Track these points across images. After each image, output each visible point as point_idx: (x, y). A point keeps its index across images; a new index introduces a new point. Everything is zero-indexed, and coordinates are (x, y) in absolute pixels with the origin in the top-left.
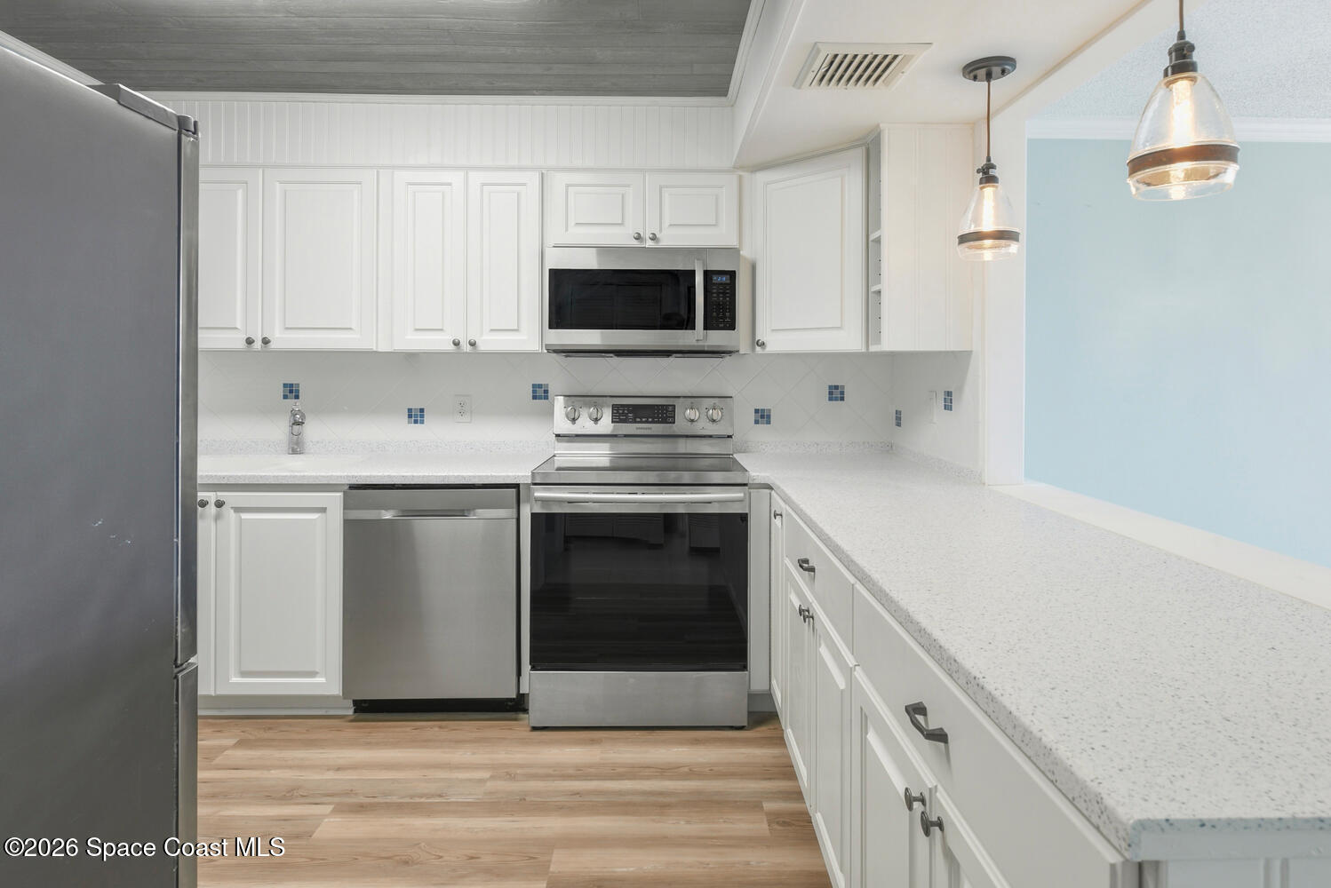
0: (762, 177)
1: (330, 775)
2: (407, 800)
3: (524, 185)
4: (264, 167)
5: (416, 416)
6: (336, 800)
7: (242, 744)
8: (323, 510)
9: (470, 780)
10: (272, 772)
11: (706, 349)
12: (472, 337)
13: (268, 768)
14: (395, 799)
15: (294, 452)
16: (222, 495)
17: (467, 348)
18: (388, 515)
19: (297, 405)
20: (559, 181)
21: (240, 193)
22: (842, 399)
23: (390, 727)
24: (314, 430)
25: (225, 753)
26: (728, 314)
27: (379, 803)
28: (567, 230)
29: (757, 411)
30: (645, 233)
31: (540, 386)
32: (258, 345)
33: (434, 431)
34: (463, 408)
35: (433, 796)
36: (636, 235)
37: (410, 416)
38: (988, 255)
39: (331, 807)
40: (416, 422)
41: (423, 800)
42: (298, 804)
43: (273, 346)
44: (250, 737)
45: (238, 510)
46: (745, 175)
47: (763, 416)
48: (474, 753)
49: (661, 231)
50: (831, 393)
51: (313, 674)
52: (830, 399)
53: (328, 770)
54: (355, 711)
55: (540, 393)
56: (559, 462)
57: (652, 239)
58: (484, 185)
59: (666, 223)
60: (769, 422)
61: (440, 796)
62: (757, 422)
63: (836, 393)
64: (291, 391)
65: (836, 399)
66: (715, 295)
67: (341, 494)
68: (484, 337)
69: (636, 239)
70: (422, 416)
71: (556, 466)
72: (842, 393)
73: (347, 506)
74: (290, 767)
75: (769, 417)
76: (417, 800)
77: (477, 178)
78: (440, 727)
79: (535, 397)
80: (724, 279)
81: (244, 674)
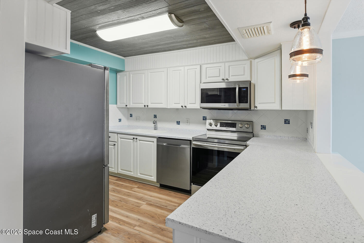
0: (257, 60)
1: (149, 197)
2: (160, 206)
3: (197, 69)
4: (147, 70)
5: (178, 123)
6: (148, 202)
7: (138, 188)
8: (153, 142)
9: (173, 205)
10: (140, 194)
11: (240, 108)
12: (186, 105)
13: (140, 193)
14: (157, 205)
15: (155, 129)
16: (137, 137)
17: (184, 108)
18: (165, 144)
19: (156, 119)
20: (204, 67)
21: (143, 75)
22: (289, 123)
23: (166, 191)
24: (159, 125)
25: (135, 188)
26: (246, 99)
27: (155, 205)
28: (206, 79)
29: (261, 126)
30: (225, 78)
31: (205, 117)
32: (146, 107)
33: (182, 126)
34: (188, 122)
35: (164, 206)
36: (222, 79)
37: (177, 123)
38: (298, 81)
39: (146, 203)
40: (178, 124)
41: (162, 206)
42: (141, 201)
43: (149, 107)
44: (140, 187)
45: (139, 140)
46: (253, 60)
47: (263, 127)
48: (177, 200)
49: (229, 77)
50: (285, 122)
51: (152, 176)
52: (285, 123)
53: (149, 196)
54: (160, 186)
55: (205, 119)
56: (208, 136)
57: (226, 80)
58: (188, 69)
59: (230, 75)
60: (265, 129)
61: (166, 207)
62: (261, 129)
63: (287, 122)
64: (155, 116)
65: (287, 123)
66: (242, 94)
67: (156, 139)
68: (188, 105)
69: (222, 80)
70: (179, 123)
71: (207, 137)
72: (289, 122)
73: (157, 142)
74: (143, 194)
75: (265, 128)
76: (161, 206)
77: (186, 68)
78: (174, 193)
79: (203, 120)
80: (244, 89)
81: (141, 174)
